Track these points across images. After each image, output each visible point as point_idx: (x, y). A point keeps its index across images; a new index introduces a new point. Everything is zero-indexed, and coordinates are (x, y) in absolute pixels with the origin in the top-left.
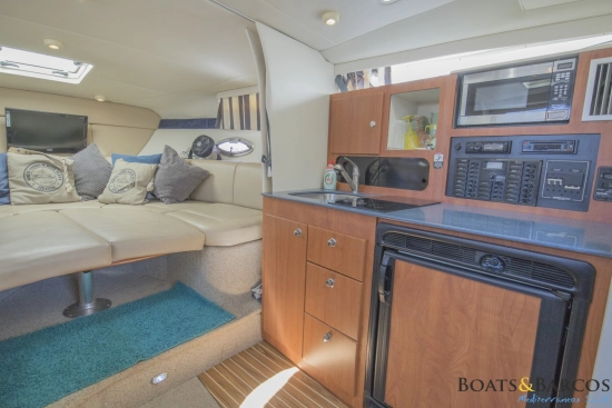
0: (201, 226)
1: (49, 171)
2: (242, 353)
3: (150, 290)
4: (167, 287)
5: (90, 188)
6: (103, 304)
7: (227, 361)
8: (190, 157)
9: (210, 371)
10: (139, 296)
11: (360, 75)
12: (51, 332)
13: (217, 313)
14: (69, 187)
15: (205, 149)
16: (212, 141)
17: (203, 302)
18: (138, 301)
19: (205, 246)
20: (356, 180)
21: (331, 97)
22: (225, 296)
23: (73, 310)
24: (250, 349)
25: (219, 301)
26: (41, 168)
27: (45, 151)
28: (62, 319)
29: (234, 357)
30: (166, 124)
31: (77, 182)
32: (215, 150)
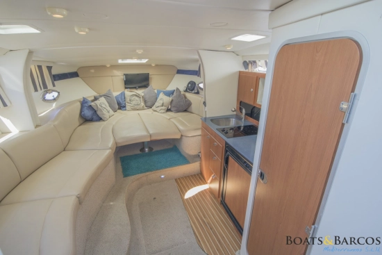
0: (181, 128)
1: (137, 98)
2: (192, 176)
3: (166, 147)
4: (171, 147)
5: (149, 104)
6: (151, 149)
7: (185, 177)
8: (186, 91)
9: (179, 179)
10: (162, 148)
11: (255, 62)
12: (136, 156)
13: (185, 160)
14: (143, 104)
15: (192, 87)
16: (195, 83)
17: (181, 155)
18: (161, 150)
19: (182, 136)
20: (244, 114)
21: (240, 72)
22: (188, 154)
23: (142, 150)
24: (195, 175)
25: (186, 156)
26: (134, 97)
27: (135, 88)
28: (139, 152)
29: (188, 176)
30: (180, 72)
31: (145, 102)
32: (196, 88)
